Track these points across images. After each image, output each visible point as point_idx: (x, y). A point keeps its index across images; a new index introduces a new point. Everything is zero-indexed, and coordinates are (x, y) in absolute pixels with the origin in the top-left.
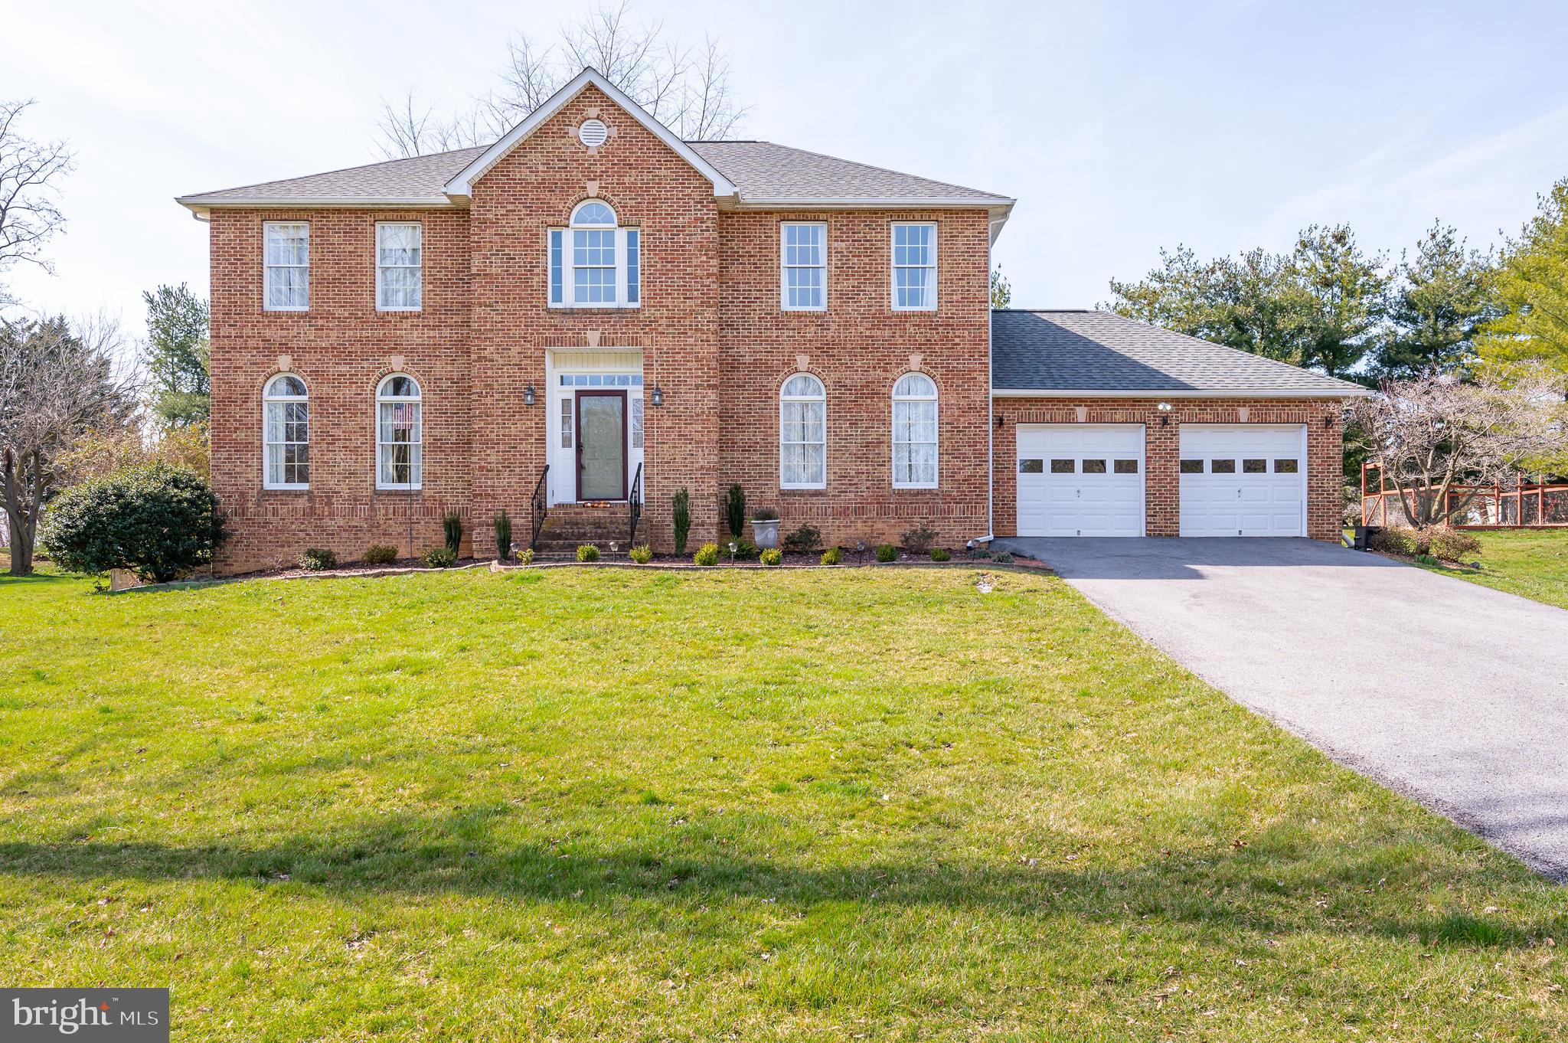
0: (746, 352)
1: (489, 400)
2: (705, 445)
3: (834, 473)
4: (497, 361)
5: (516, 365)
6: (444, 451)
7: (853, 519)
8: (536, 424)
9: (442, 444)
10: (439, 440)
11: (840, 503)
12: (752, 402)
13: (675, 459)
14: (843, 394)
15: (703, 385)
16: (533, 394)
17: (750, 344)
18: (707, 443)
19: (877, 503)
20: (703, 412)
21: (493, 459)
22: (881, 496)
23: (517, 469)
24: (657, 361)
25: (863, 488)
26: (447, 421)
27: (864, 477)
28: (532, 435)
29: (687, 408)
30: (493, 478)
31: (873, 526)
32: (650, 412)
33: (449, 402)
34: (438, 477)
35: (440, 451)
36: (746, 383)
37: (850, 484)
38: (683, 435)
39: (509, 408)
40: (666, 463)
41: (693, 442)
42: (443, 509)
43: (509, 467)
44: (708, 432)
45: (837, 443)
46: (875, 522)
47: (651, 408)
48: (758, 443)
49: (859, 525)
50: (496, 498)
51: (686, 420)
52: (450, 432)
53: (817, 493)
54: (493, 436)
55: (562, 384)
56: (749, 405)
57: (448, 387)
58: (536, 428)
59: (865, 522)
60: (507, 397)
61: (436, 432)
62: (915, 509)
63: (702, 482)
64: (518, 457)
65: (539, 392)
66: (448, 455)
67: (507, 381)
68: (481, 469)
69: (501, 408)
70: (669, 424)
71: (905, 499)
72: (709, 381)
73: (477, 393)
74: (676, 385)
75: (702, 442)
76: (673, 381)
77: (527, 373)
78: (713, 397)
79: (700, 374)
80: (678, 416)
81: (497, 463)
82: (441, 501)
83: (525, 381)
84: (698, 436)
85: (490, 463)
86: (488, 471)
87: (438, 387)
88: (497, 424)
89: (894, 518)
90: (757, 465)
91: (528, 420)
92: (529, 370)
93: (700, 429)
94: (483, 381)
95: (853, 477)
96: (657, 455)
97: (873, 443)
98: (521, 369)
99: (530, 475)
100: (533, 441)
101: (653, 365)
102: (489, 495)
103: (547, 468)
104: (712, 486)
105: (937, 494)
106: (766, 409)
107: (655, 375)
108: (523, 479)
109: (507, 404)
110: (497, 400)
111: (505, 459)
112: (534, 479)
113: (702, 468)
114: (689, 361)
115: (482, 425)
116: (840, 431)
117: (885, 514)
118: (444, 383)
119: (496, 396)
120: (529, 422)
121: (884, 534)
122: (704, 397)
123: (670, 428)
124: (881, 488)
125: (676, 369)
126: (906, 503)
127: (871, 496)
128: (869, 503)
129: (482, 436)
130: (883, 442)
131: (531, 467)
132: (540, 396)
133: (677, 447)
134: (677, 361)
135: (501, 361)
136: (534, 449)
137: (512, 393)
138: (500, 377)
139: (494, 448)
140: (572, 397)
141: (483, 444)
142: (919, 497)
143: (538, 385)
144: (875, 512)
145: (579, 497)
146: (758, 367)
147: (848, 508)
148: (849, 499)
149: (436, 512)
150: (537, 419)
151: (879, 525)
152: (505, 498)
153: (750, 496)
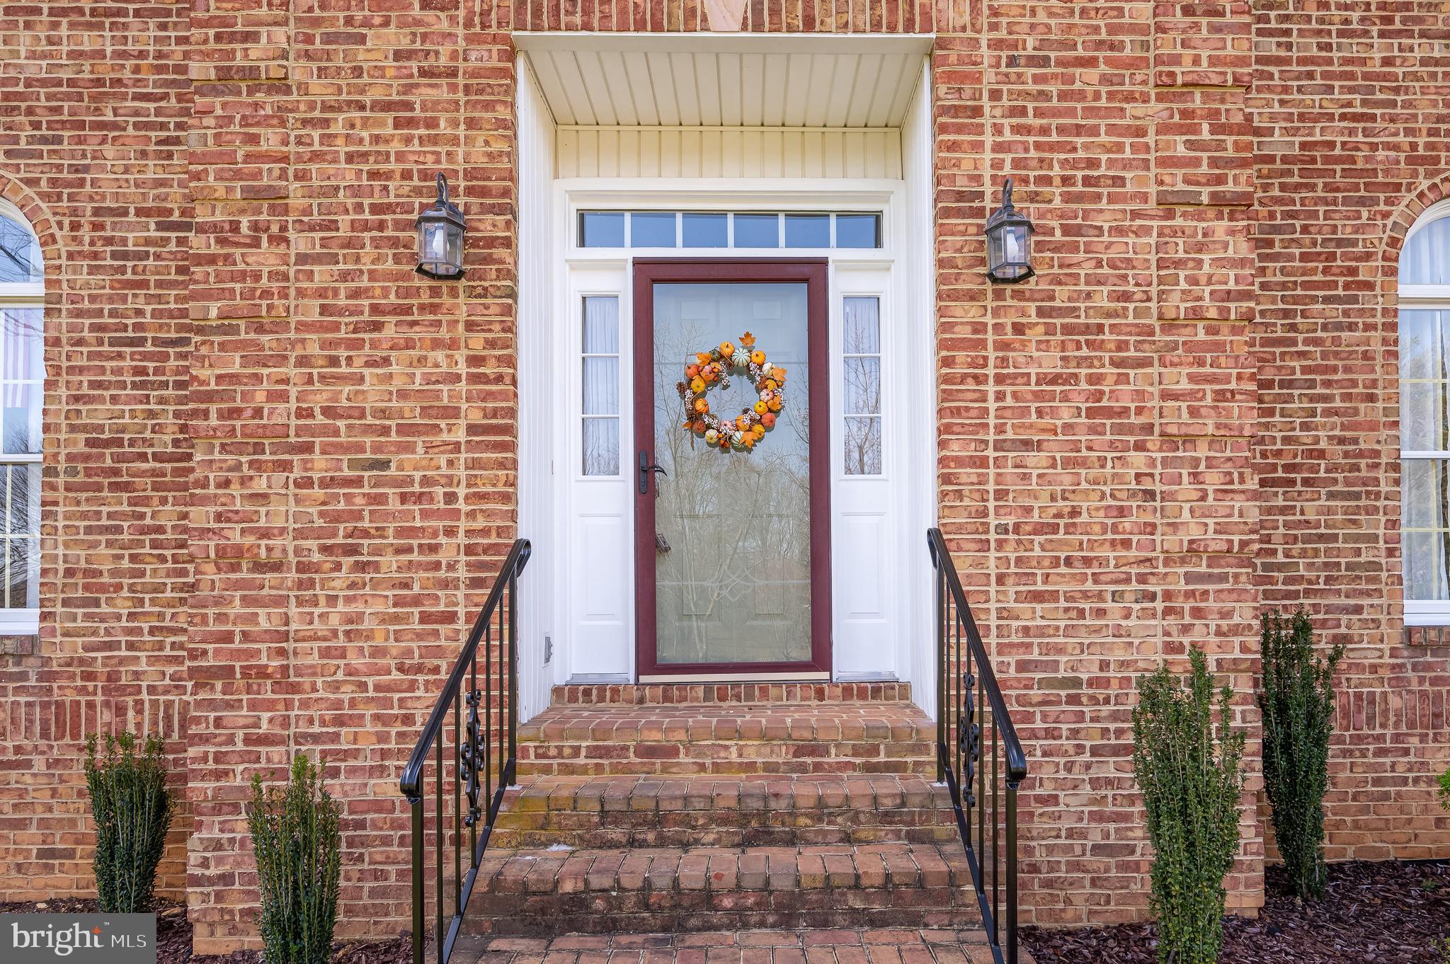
0: (1273, 117)
1: (265, 258)
2: (1202, 452)
4: (304, 88)
5: (387, 106)
6: (126, 487)
8: (474, 360)
9: (118, 458)
10: (107, 443)
12: (1296, 300)
13: (1075, 512)
15: (1191, 201)
16: (457, 225)
17: (1286, 90)
18: (1213, 441)
20: (1196, 315)
21: (279, 513)
23: (390, 562)
24: (995, 95)
26: (141, 371)
28: (453, 413)
29: (1126, 297)
30: (281, 601)
32: (966, 312)
33: (149, 299)
34: (103, 588)
35: (115, 487)
36: (1277, 229)
38: (1109, 412)
39: (356, 294)
40: (1039, 529)
41: (1153, 441)
42: (121, 711)
43: (352, 550)
44: (1220, 396)
47: (973, 296)
48: (1321, 454)
50: (295, 688)
51: (1121, 346)
52: (151, 414)
54: (281, 414)
55: (582, 243)
56: (1286, 314)
57: (148, 241)
58: (475, 379)
60: (348, 244)
61: (99, 414)
63: (1197, 613)
64: (394, 504)
65: (489, 225)
66: (146, 501)
67: (348, 175)
68: (230, 558)
69: (321, 293)
70: (1050, 362)
72: (1220, 180)
73: (215, 228)
74: (1079, 198)
75: (1190, 440)
76: (1066, 180)
77: (434, 140)
78: (1241, 248)
79: (1181, 151)
80: (1087, 329)
81: (300, 534)
82: (112, 677)
83: (425, 175)
84: (1177, 417)
85: (265, 534)
86: (258, 567)
87: (109, 241)
88: (303, 361)
90: (1321, 538)
91: (436, 344)
92: (444, 128)
93: (1185, 385)
94: (238, 176)
96: (1000, 495)
98: (411, 123)
99: (445, 584)
100: (461, 435)
101: (977, 111)
102: (263, 673)
103: (520, 554)
104: (1235, 630)
106: (1351, 327)
107: (988, 156)
108: (416, 601)
109: (344, 276)
110: (302, 259)
111: (337, 518)
112: (465, 603)
113: (1193, 549)
114: (1130, 98)
115: (236, 368)
118: (130, 227)
119: (300, 243)
120: (440, 355)
122: (1200, 248)
123: (1055, 380)
125: (1078, 131)
129: (235, 413)
131: (449, 549)
132: (491, 242)
133: (1083, 463)
134: (1081, 96)
135: (320, 89)
136: (462, 473)
137: (366, 227)
138: (316, 156)
139: (286, 466)
140: (622, 284)
141: (240, 449)
143: (484, 192)
145: (647, 659)
146: (1321, 173)
149: (91, 721)
150: (477, 342)
152: (336, 686)
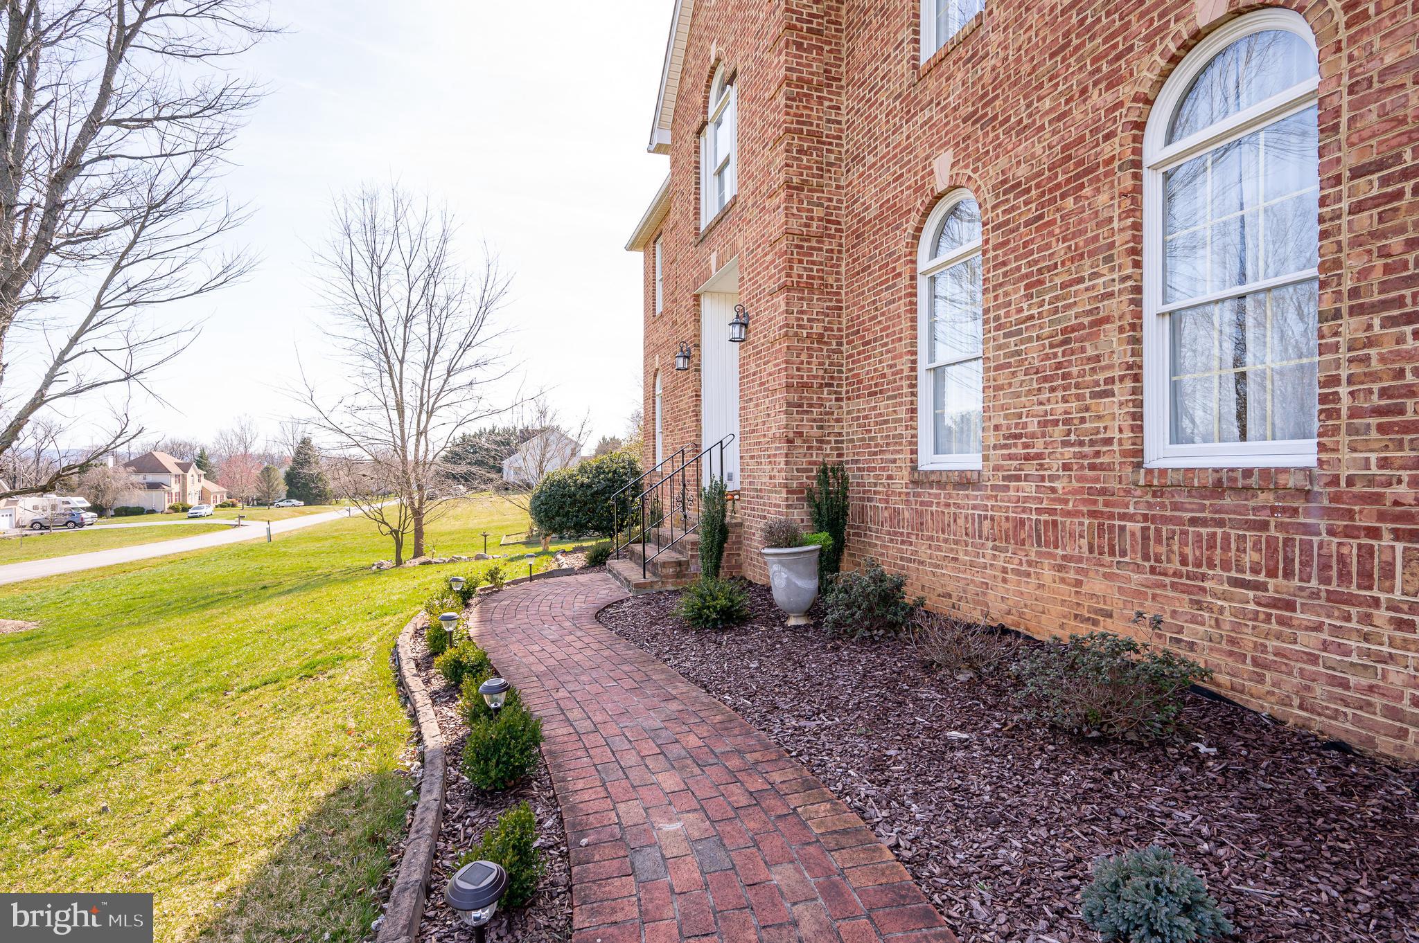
3: (997, 428)
7: (1033, 557)
11: (1003, 507)
12: (878, 292)
14: (1013, 209)
19: (1093, 514)
22: (1103, 492)
25: (1056, 464)
27: (1058, 432)
31: (1078, 583)
36: (872, 258)
37: (1027, 457)
45: (999, 347)
46: (1085, 572)
48: (885, 375)
49: (1048, 574)
53: (965, 482)
56: (874, 302)
59: (1060, 568)
62: (1212, 547)
63: (775, 463)
71: (1176, 507)
89: (1138, 568)
90: (884, 422)
95: (1033, 435)
97: (1081, 326)
105: (1307, 494)
106: (894, 301)
116: (1007, 315)
117: (1112, 553)
121: (1110, 616)
124: (1102, 467)
126: (1178, 521)
127: (1074, 492)
128: (1069, 514)
130: (1107, 320)
142: (1228, 501)
144: (1084, 542)
147: (1022, 522)
148: (1026, 499)
151: (1096, 585)
153: (875, 484)
